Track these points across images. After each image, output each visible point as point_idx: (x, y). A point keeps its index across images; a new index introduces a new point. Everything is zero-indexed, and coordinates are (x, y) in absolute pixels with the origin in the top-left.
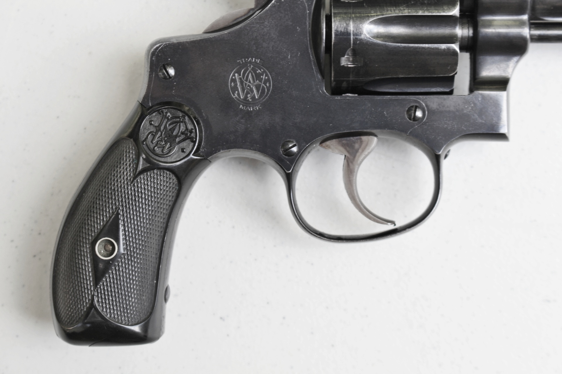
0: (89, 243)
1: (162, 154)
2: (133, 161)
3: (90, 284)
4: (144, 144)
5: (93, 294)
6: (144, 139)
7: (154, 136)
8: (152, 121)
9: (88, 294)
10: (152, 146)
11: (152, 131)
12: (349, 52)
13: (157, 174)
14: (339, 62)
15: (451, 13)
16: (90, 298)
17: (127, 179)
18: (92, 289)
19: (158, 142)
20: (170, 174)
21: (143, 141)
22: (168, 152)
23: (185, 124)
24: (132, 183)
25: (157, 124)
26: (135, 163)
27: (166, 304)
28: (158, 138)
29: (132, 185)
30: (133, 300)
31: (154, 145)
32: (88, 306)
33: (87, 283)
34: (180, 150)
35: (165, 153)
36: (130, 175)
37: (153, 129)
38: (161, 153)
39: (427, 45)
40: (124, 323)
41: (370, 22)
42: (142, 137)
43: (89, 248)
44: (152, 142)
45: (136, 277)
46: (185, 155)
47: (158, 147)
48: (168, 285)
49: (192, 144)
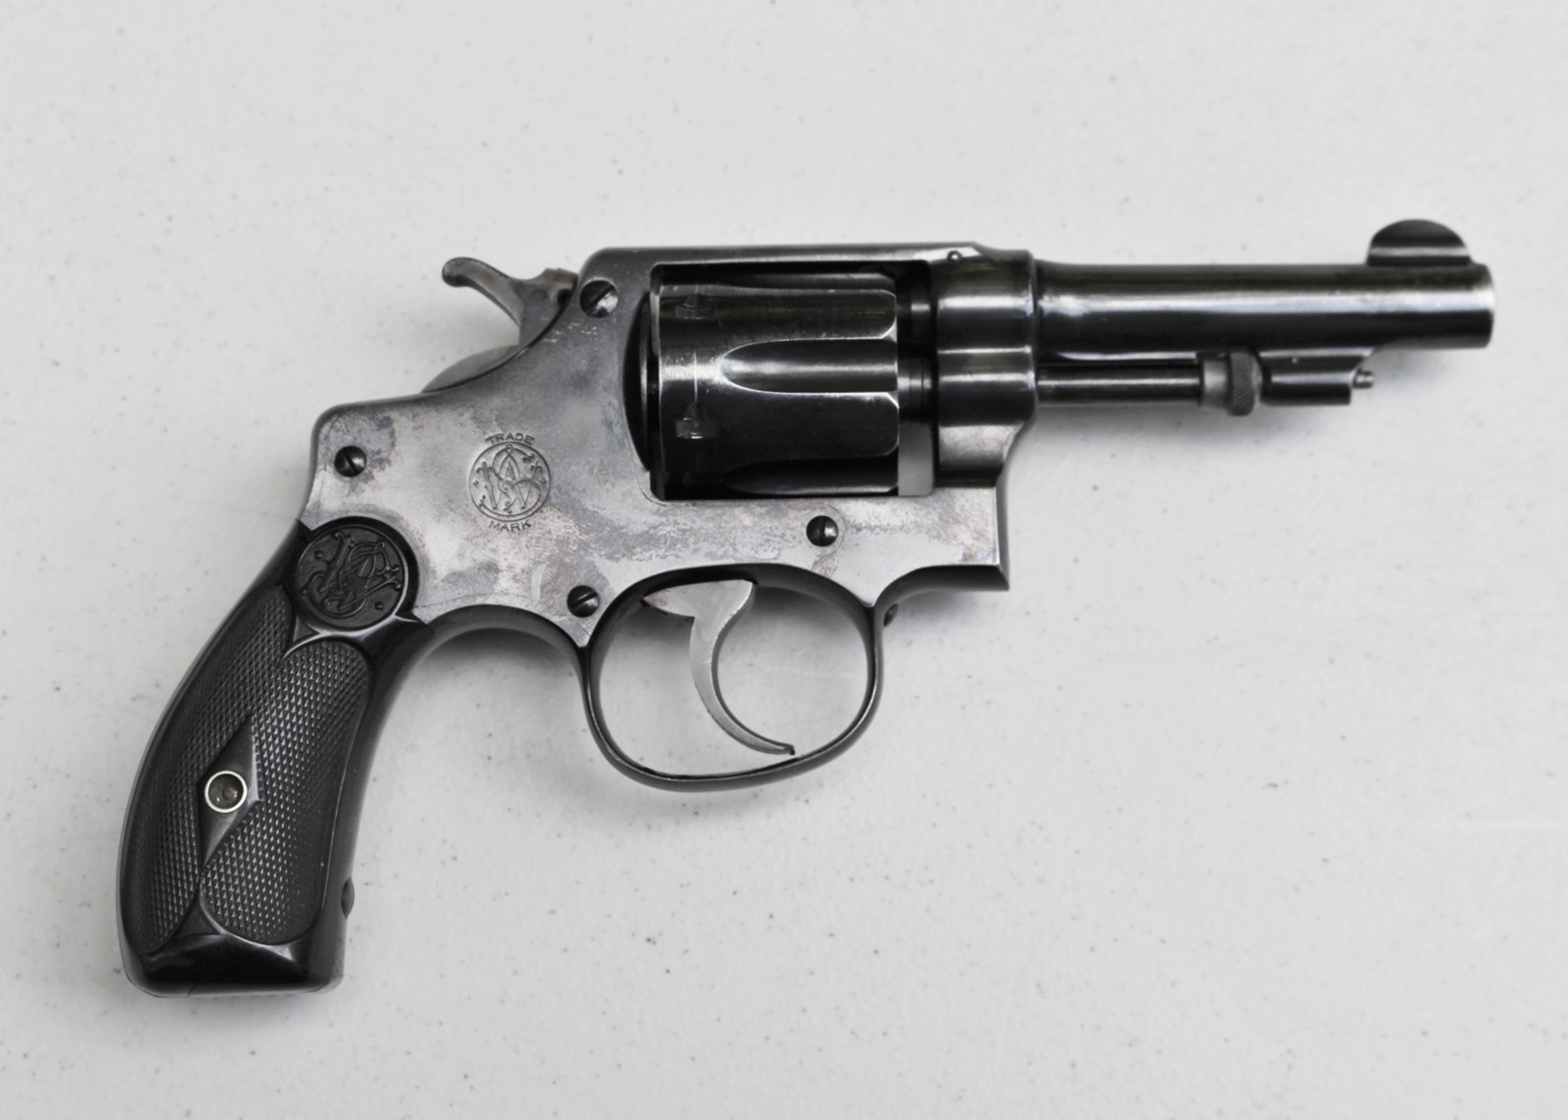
0: (192, 784)
1: (338, 612)
2: (282, 625)
3: (193, 862)
4: (303, 594)
5: (197, 881)
6: (303, 585)
7: (324, 580)
8: (319, 552)
9: (189, 883)
10: (318, 598)
11: (319, 569)
12: (692, 410)
13: (328, 651)
14: (674, 431)
15: (882, 336)
16: (191, 889)
17: (269, 659)
18: (196, 872)
19: (330, 589)
20: (352, 652)
21: (303, 588)
22: (349, 608)
23: (383, 556)
24: (278, 667)
25: (329, 558)
26: (286, 630)
27: (346, 917)
28: (331, 582)
29: (278, 670)
30: (277, 895)
31: (324, 595)
32: (187, 905)
33: (186, 862)
34: (374, 606)
35: (344, 611)
36: (275, 652)
37: (321, 567)
38: (335, 610)
39: (838, 395)
40: (257, 938)
41: (731, 354)
42: (302, 580)
43: (193, 793)
44: (318, 590)
45: (282, 850)
46: (382, 614)
47: (331, 601)
48: (350, 878)
49: (395, 594)
